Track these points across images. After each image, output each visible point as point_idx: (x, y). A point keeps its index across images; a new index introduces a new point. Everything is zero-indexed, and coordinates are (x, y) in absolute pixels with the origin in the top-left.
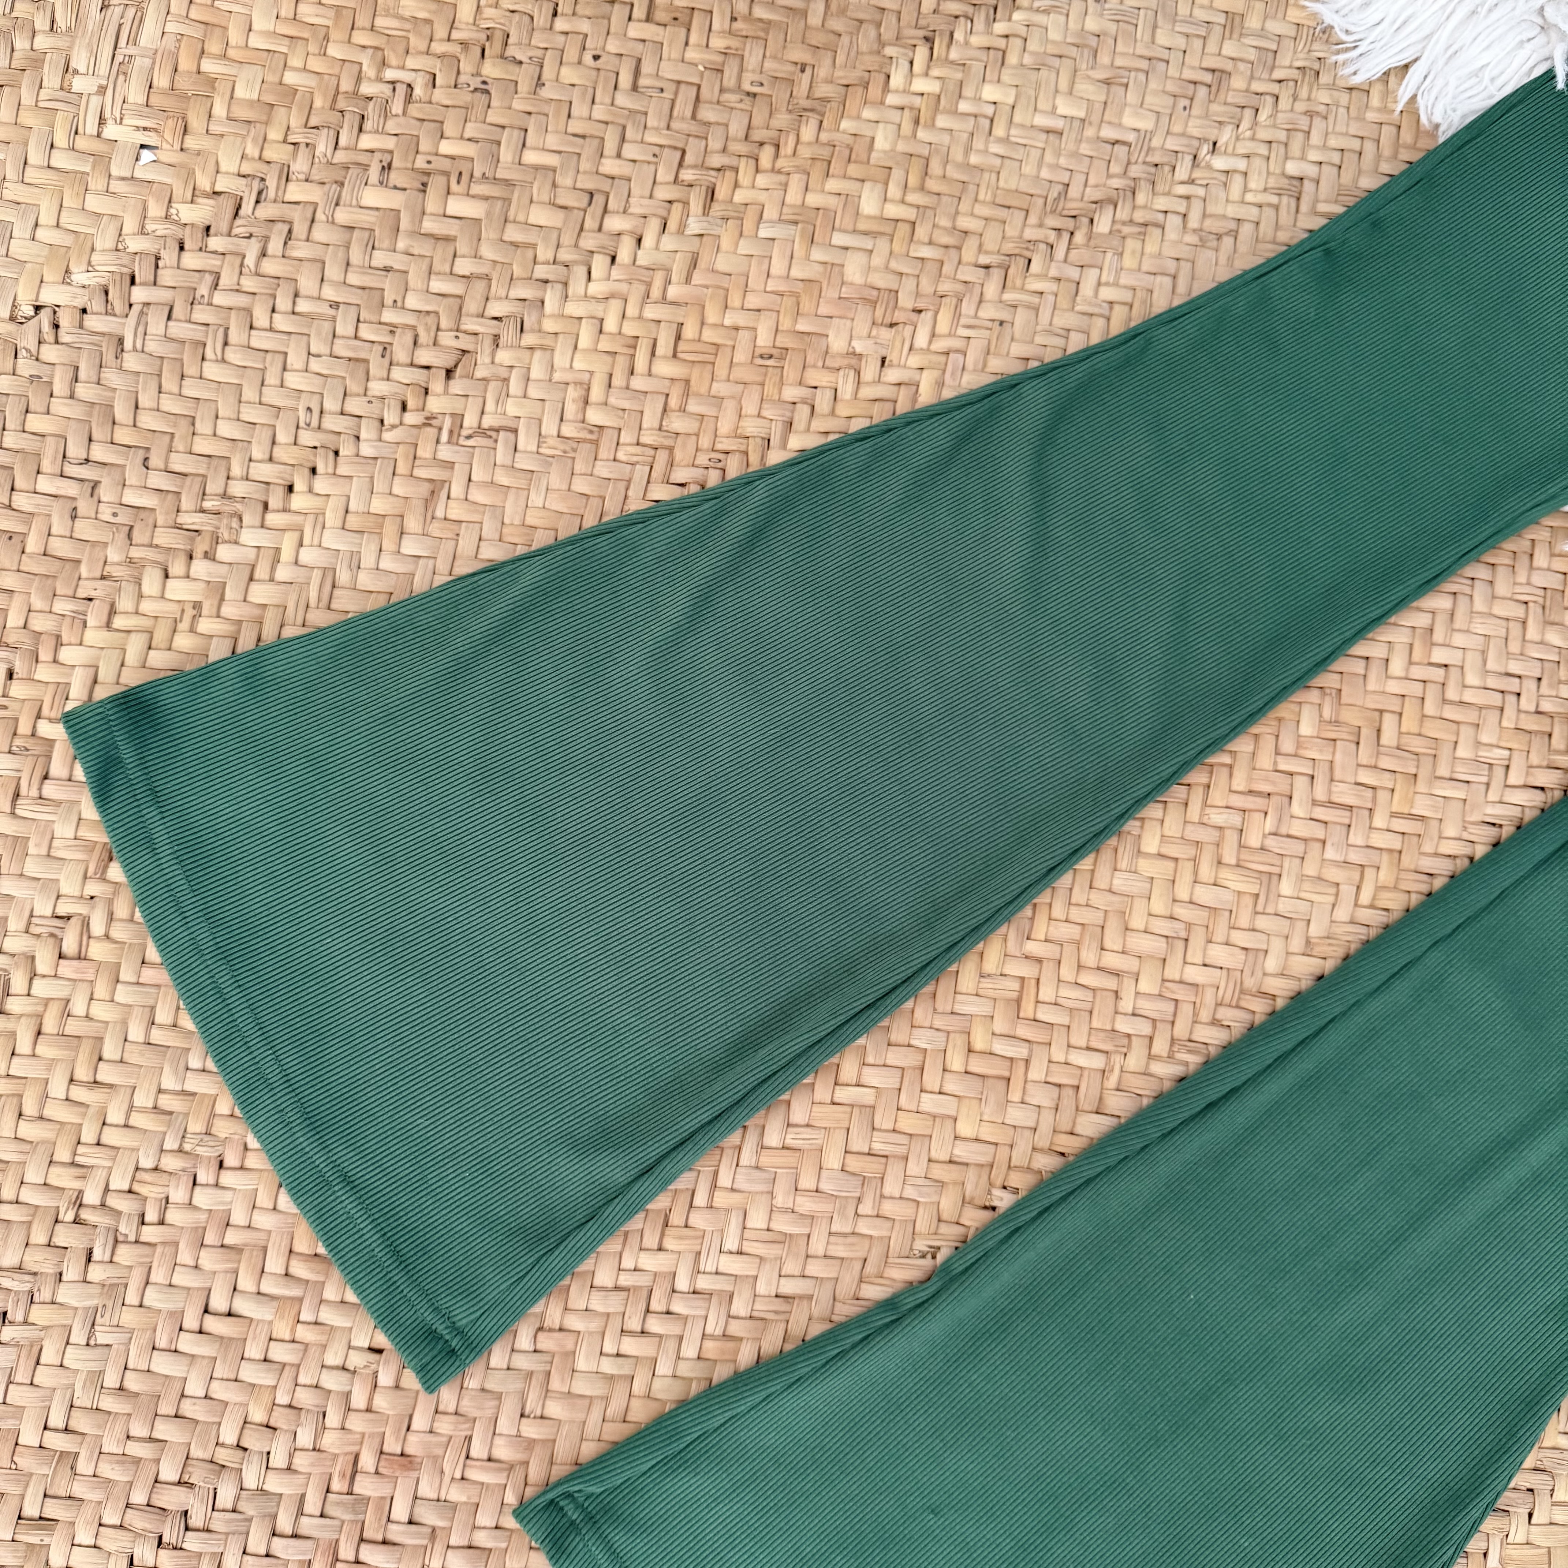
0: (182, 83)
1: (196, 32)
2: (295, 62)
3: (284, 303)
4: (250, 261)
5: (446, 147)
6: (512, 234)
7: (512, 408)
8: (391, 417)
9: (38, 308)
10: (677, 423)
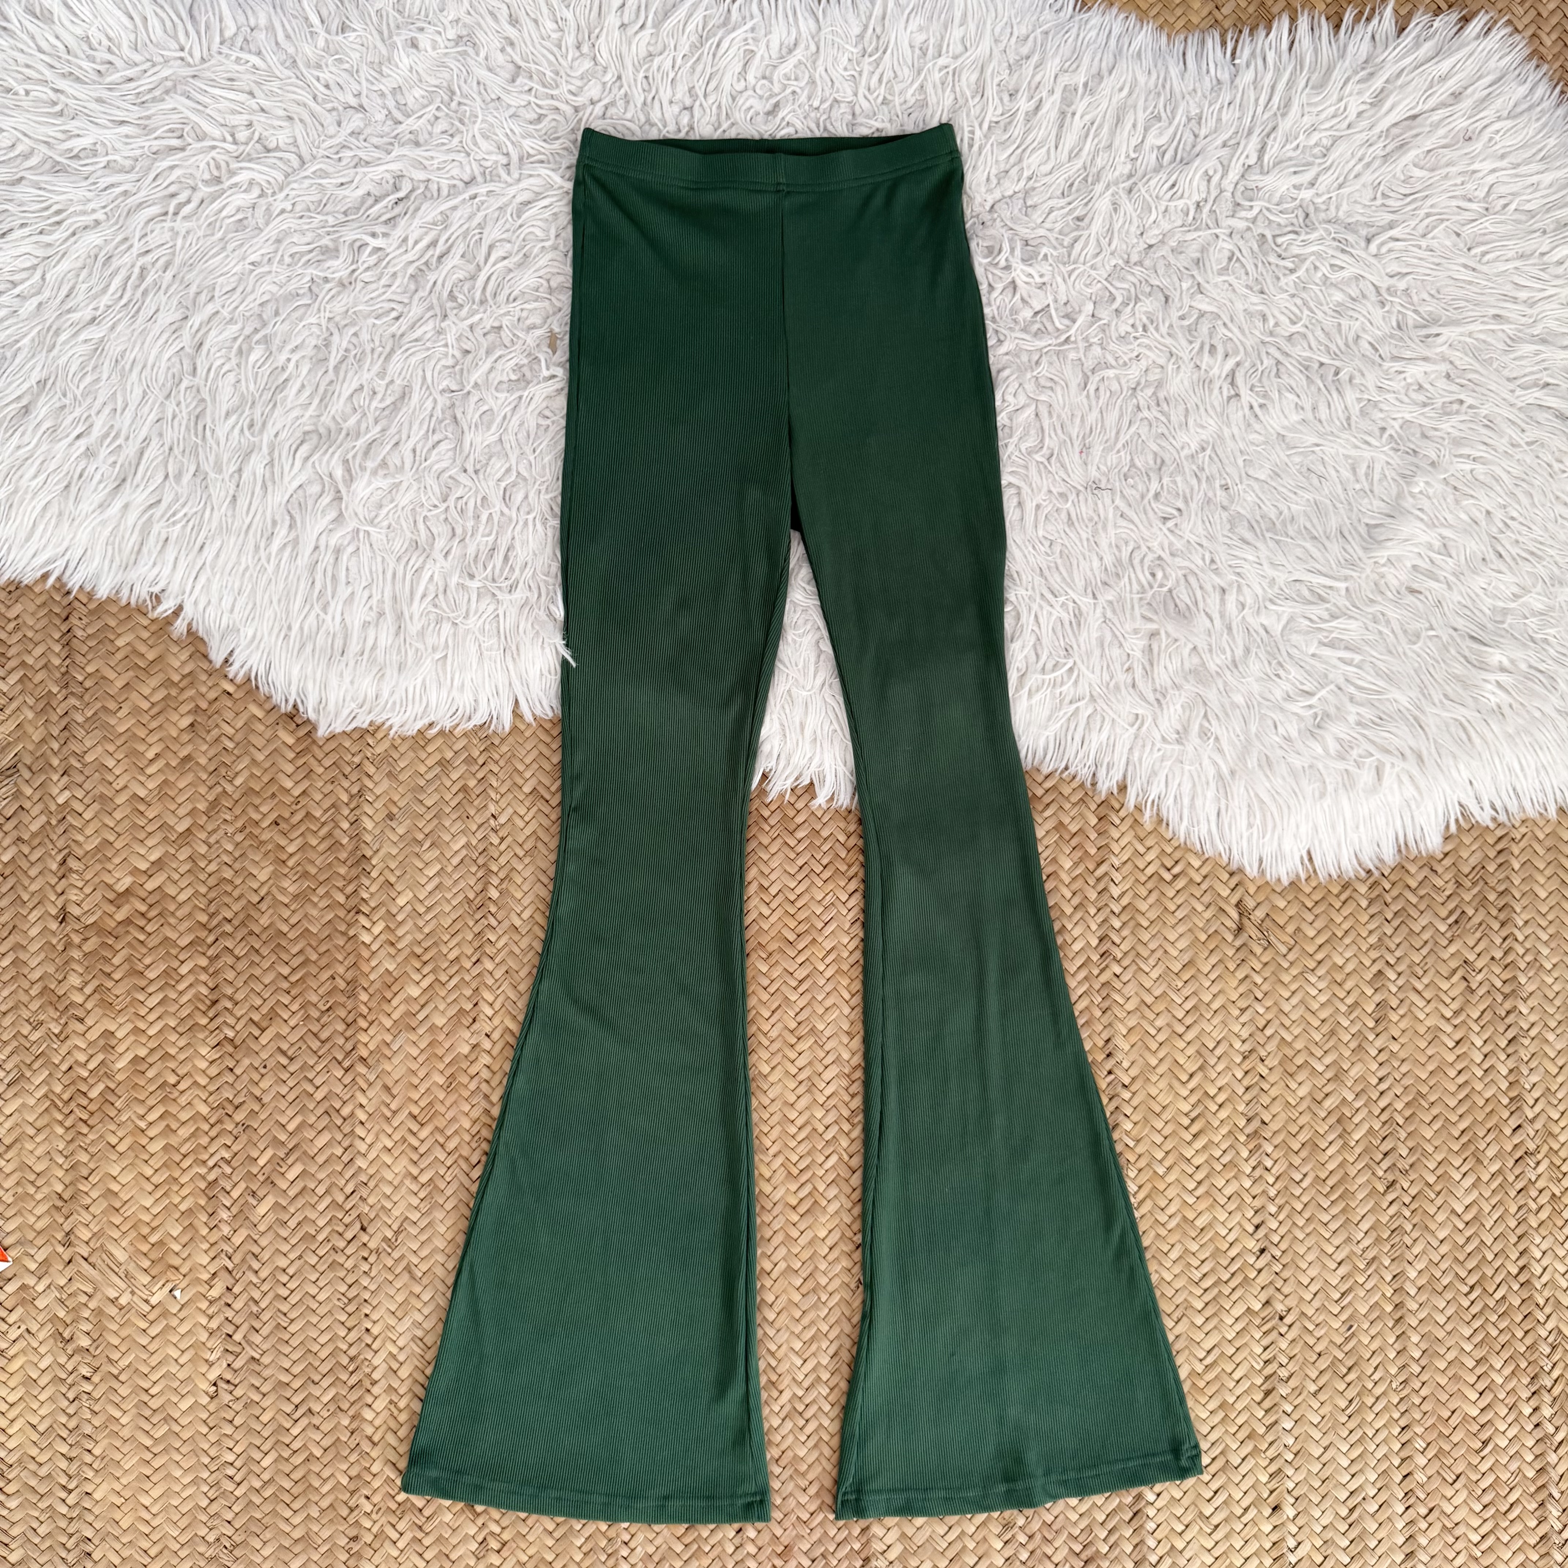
0: (154, 1255)
1: (133, 1234)
2: (176, 1200)
3: (284, 1279)
4: (255, 1280)
5: (262, 1162)
6: (320, 1159)
7: (396, 1213)
8: (365, 1267)
9: (215, 1384)
10: (451, 1145)
